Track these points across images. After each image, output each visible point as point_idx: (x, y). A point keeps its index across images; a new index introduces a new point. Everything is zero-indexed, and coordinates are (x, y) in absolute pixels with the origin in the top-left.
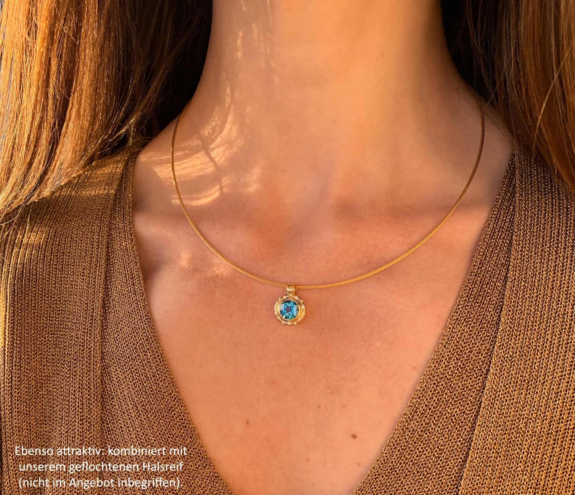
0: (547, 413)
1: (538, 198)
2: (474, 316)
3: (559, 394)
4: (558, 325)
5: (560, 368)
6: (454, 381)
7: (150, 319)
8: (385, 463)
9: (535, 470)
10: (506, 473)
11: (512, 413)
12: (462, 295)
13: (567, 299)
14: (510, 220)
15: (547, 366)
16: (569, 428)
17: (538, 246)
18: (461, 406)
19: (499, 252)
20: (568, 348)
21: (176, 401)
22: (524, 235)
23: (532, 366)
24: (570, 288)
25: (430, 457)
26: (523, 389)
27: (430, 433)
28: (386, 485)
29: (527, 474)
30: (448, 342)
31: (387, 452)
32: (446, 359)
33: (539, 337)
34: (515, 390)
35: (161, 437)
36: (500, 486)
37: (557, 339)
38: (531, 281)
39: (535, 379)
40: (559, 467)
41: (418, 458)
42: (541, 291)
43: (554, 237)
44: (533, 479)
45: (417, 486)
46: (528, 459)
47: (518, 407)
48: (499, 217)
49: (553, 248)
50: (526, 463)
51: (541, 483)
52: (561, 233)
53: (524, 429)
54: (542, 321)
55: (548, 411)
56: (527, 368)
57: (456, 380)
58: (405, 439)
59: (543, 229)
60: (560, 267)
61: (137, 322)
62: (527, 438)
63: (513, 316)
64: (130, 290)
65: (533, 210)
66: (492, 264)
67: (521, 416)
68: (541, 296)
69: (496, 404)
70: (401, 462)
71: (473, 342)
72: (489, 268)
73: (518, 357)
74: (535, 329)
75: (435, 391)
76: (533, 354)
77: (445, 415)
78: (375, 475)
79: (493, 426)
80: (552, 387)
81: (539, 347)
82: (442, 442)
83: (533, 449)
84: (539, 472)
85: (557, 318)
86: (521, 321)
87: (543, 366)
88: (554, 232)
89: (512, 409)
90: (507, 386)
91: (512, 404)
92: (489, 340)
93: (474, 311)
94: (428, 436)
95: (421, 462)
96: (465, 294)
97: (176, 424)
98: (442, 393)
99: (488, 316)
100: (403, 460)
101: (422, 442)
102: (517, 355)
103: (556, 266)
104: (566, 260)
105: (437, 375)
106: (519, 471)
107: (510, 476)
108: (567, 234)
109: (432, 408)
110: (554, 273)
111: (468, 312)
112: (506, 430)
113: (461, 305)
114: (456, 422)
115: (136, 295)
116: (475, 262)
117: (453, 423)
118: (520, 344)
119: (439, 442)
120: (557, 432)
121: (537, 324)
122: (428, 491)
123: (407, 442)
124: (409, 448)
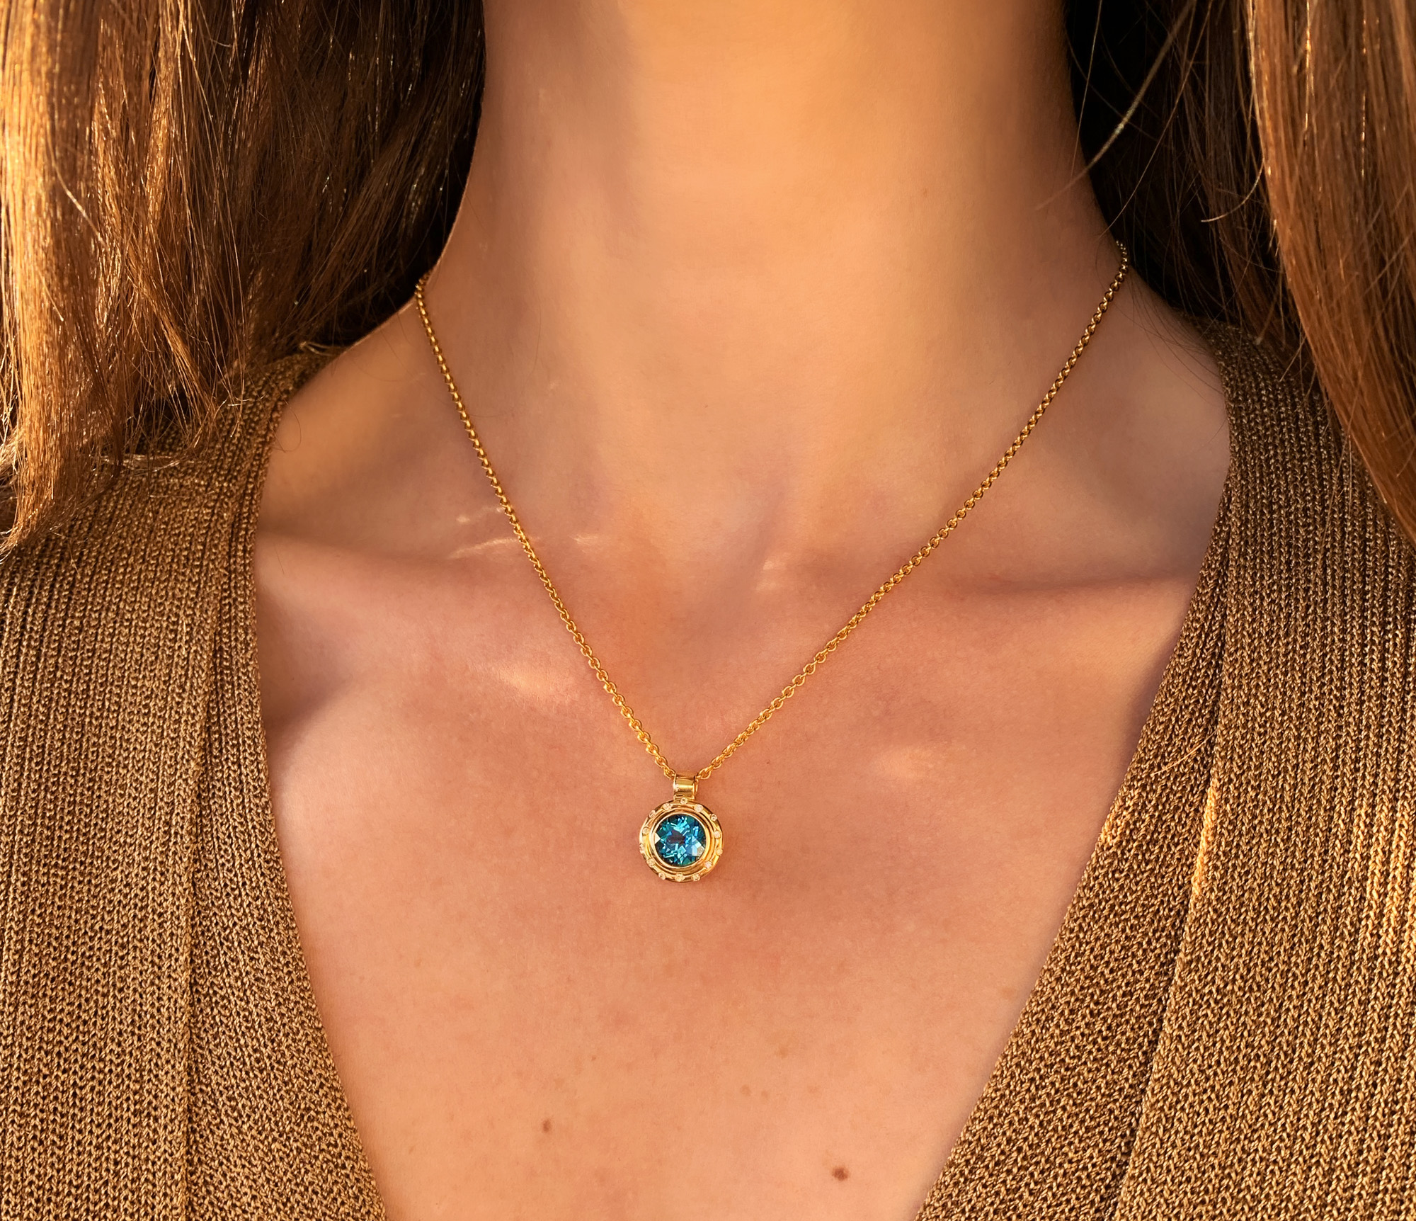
0: (1318, 1146)
1: (1288, 563)
3: (1353, 1095)
4: (1349, 908)
5: (1356, 1024)
6: (1086, 1074)
7: (277, 862)
11: (1223, 1147)
12: (1107, 842)
15: (1320, 1019)
17: (1289, 693)
20: (1376, 971)
22: (1252, 661)
23: (1279, 1017)
24: (1378, 809)
26: (1252, 1080)
30: (1068, 968)
32: (1062, 1014)
33: (1296, 940)
34: (1231, 1083)
37: (1345, 945)
38: (1273, 788)
39: (1286, 1055)
42: (1299, 815)
43: (1331, 672)
49: (1331, 701)
52: (1350, 660)
53: (1256, 1191)
54: (1303, 896)
55: (1323, 1141)
56: (1265, 1023)
59: (1301, 647)
60: (1349, 751)
61: (240, 868)
64: (228, 778)
65: (1276, 595)
67: (1249, 1154)
68: (1299, 829)
69: (1180, 1120)
74: (1285, 918)
75: (1033, 1099)
76: (1281, 986)
77: (1061, 1165)
79: (1169, 1180)
80: (1335, 1076)
81: (1297, 968)
85: (1346, 888)
86: (1246, 895)
87: (1309, 1019)
88: (1330, 659)
89: (1223, 1135)
90: (1210, 1072)
91: (1223, 1120)
93: (1137, 884)
96: (1114, 838)
98: (1051, 1105)
102: (1236, 989)
103: (1338, 747)
104: (1364, 733)
105: (1037, 1056)
109: (1025, 1147)
110: (1336, 768)
111: (1122, 887)
112: (1207, 1191)
115: (242, 791)
121: (1289, 905)
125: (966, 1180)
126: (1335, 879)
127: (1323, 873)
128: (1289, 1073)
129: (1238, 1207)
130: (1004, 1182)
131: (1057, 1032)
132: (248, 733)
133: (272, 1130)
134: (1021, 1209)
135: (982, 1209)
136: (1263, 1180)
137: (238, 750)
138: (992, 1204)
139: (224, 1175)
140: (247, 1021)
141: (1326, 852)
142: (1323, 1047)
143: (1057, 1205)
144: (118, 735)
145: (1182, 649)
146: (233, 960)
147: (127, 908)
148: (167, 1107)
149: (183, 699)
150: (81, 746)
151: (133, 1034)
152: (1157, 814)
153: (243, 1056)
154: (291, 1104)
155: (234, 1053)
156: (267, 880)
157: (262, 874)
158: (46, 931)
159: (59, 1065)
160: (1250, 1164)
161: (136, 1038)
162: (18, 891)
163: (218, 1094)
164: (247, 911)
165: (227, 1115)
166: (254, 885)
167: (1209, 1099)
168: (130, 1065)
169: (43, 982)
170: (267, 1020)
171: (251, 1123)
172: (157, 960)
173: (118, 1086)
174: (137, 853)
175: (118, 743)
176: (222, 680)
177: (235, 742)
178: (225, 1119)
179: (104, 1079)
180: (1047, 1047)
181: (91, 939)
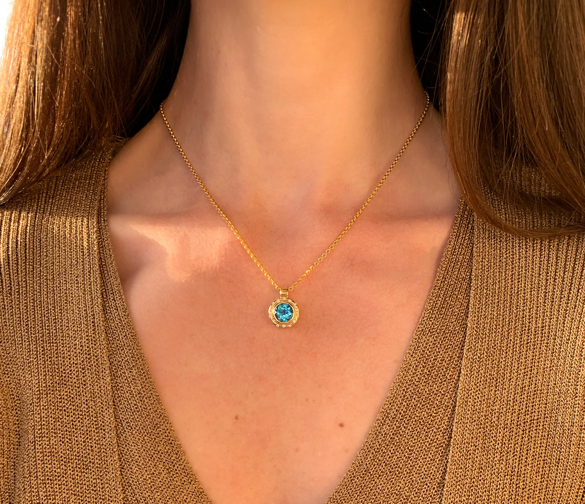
2: (438, 327)
3: (524, 389)
4: (519, 327)
5: (523, 365)
8: (360, 466)
9: (510, 459)
10: (485, 464)
11: (485, 409)
12: (427, 308)
13: (524, 304)
14: (469, 238)
16: (534, 419)
17: (496, 257)
18: (428, 409)
19: (460, 267)
20: (528, 348)
21: (161, 418)
22: (483, 247)
23: (499, 365)
25: (401, 458)
26: (492, 386)
27: (401, 436)
28: (361, 486)
29: (503, 463)
31: (362, 455)
32: (413, 367)
33: (503, 338)
34: (485, 388)
35: (146, 453)
36: (481, 476)
39: (502, 377)
40: (529, 455)
41: (390, 459)
42: (501, 297)
43: (509, 249)
44: (508, 467)
45: (390, 485)
46: (503, 449)
47: (490, 403)
48: (459, 235)
49: (510, 259)
50: (501, 453)
51: (515, 470)
52: (515, 245)
53: (496, 422)
54: (504, 324)
56: (495, 367)
57: (423, 386)
58: (378, 442)
60: (516, 275)
61: (122, 339)
62: (501, 430)
63: (478, 321)
64: (111, 305)
66: (454, 278)
67: (493, 411)
69: (470, 402)
70: (375, 464)
71: (437, 350)
72: (451, 282)
73: (486, 358)
74: (499, 332)
75: (404, 396)
76: (499, 354)
77: (414, 418)
78: (351, 477)
79: (468, 421)
80: (518, 383)
82: (412, 444)
83: (506, 440)
84: (513, 460)
85: (517, 321)
86: (486, 325)
88: (509, 245)
90: (478, 385)
91: (484, 400)
92: (452, 348)
93: (438, 322)
94: (399, 439)
95: (392, 463)
96: (430, 307)
97: (161, 441)
98: (410, 398)
99: (450, 326)
100: (376, 462)
101: (394, 444)
102: (484, 356)
103: (513, 274)
104: (521, 269)
106: (496, 461)
107: (489, 467)
108: (520, 247)
109: (402, 412)
110: (512, 281)
111: (433, 323)
112: (481, 424)
113: (426, 317)
114: (424, 424)
115: (117, 310)
116: (439, 277)
117: (422, 425)
118: (487, 346)
119: (409, 443)
120: (524, 423)
121: (500, 327)
122: (400, 489)
123: (380, 445)
124: (382, 450)
125: (383, 424)
126: (514, 318)
127: (510, 316)
128: (504, 383)
129: (492, 429)
130: (395, 424)
131: (412, 373)
132: (116, 288)
133: (144, 432)
134: (401, 433)
135: (388, 434)
136: (499, 419)
137: (113, 295)
138: (392, 432)
139: (128, 450)
140: (131, 394)
141: (511, 309)
142: (514, 374)
143: (413, 431)
144: (68, 292)
145: (450, 242)
146: (123, 373)
147: (83, 355)
148: (108, 425)
149: (91, 276)
150: (54, 298)
151: (92, 400)
152: (444, 298)
153: (130, 407)
154: (150, 422)
155: (127, 406)
156: (133, 343)
157: (131, 341)
158: (53, 367)
159: (65, 414)
160: (494, 414)
161: (93, 402)
162: (41, 354)
163: (122, 421)
164: (127, 354)
165: (127, 428)
166: (128, 345)
167: (479, 394)
168: (92, 412)
169: (55, 385)
170: (138, 393)
171: (136, 430)
172: (97, 373)
173: (88, 420)
174: (83, 334)
175: (68, 295)
176: (103, 269)
177: (112, 292)
178: (126, 430)
179: (83, 418)
180: (408, 379)
181: (70, 367)
